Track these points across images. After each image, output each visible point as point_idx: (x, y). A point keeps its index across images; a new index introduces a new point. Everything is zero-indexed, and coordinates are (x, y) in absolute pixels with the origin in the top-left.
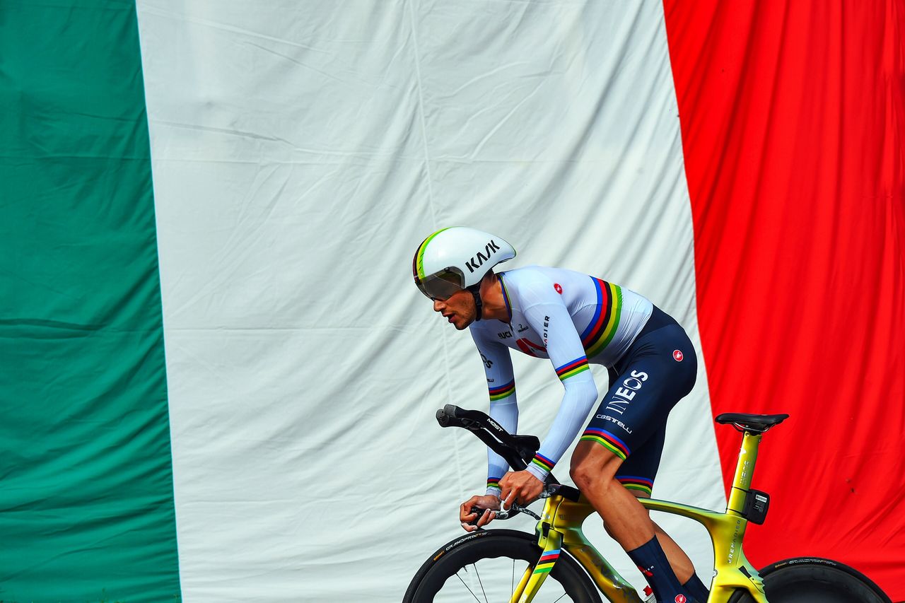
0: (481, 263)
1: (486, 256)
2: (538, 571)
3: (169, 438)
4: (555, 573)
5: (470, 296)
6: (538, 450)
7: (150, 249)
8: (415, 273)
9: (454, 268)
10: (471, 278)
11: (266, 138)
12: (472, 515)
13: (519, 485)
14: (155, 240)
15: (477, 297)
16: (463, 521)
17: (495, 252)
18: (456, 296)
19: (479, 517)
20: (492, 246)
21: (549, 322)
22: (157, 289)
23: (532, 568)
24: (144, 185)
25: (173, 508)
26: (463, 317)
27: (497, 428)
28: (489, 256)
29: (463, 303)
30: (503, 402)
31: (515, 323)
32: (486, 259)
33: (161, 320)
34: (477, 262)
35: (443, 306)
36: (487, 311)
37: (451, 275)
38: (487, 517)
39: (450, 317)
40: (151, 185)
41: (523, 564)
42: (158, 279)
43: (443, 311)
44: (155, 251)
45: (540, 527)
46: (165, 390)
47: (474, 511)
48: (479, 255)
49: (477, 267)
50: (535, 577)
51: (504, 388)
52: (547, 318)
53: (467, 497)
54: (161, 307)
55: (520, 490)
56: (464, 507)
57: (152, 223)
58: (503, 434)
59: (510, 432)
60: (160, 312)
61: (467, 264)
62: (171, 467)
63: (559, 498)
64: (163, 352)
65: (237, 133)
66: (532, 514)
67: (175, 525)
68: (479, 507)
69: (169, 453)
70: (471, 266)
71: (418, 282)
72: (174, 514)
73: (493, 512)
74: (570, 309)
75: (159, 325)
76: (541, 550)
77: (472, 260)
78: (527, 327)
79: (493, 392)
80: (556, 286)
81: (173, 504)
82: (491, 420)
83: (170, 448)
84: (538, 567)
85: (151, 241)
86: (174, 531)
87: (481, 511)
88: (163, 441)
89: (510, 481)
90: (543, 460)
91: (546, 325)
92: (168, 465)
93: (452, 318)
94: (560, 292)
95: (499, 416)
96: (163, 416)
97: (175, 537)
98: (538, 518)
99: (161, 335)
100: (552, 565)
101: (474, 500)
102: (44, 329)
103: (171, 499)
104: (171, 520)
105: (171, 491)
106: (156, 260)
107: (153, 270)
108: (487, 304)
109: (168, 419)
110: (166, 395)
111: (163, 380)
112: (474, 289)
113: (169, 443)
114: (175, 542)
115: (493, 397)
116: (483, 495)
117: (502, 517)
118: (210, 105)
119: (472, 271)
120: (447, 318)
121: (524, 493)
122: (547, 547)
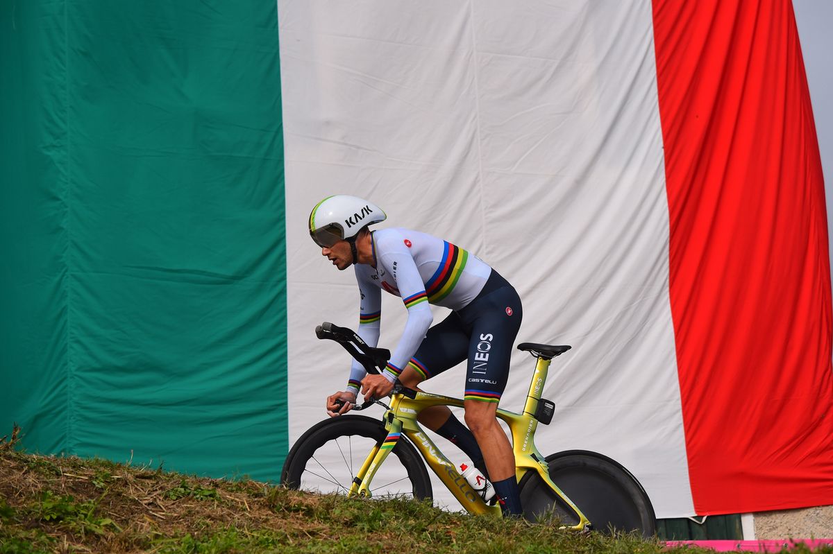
0: (357, 221)
1: (361, 216)
2: (385, 447)
3: (287, 360)
4: (395, 450)
5: (348, 245)
6: (389, 359)
7: (281, 224)
8: (310, 227)
9: (337, 224)
10: (349, 232)
11: (366, 149)
12: (336, 406)
13: (376, 385)
14: (284, 218)
15: (353, 246)
16: (329, 409)
17: (368, 214)
18: (338, 244)
19: (341, 407)
20: (367, 210)
21: (397, 266)
22: (284, 253)
23: (379, 446)
24: (279, 178)
25: (287, 410)
26: (343, 261)
27: (360, 341)
28: (364, 217)
29: (343, 250)
30: (370, 326)
31: (379, 268)
32: (361, 219)
33: (285, 275)
34: (354, 220)
35: (328, 252)
36: (361, 258)
37: (334, 229)
38: (347, 408)
39: (334, 260)
40: (283, 178)
41: (372, 442)
42: (285, 246)
43: (328, 255)
44: (284, 226)
45: (386, 416)
46: (286, 325)
47: (338, 402)
48: (356, 215)
49: (354, 224)
50: (381, 451)
51: (372, 315)
52: (395, 263)
53: (333, 393)
54: (286, 266)
55: (376, 388)
56: (331, 399)
57: (283, 205)
58: (363, 347)
59: (370, 345)
60: (285, 269)
61: (346, 221)
62: (287, 381)
63: (401, 396)
64: (286, 298)
65: (346, 144)
66: (384, 405)
67: (287, 423)
68: (341, 400)
69: (286, 370)
70: (349, 223)
71: (312, 234)
72: (287, 414)
73: (351, 404)
74: (416, 258)
75: (284, 278)
76: (388, 432)
77: (350, 218)
78: (386, 272)
79: (364, 318)
80: (406, 241)
81: (287, 407)
82: (356, 335)
83: (287, 367)
84: (384, 444)
85: (282, 218)
86: (287, 427)
87: (342, 403)
88: (282, 362)
89: (369, 381)
90: (392, 368)
91: (395, 268)
92: (285, 379)
93: (336, 261)
94: (409, 246)
95: (363, 334)
96: (283, 344)
97: (287, 431)
98: (388, 408)
99: (285, 286)
100: (394, 443)
101: (339, 394)
102: (203, 277)
103: (286, 404)
104: (285, 418)
105: (286, 398)
106: (285, 231)
107: (282, 239)
108: (361, 253)
109: (286, 346)
110: (286, 329)
111: (284, 318)
112: (351, 240)
113: (286, 363)
114: (287, 434)
115: (362, 321)
116: (344, 391)
117: (358, 409)
118: (328, 123)
119: (350, 226)
120: (332, 261)
121: (379, 390)
122: (391, 430)
